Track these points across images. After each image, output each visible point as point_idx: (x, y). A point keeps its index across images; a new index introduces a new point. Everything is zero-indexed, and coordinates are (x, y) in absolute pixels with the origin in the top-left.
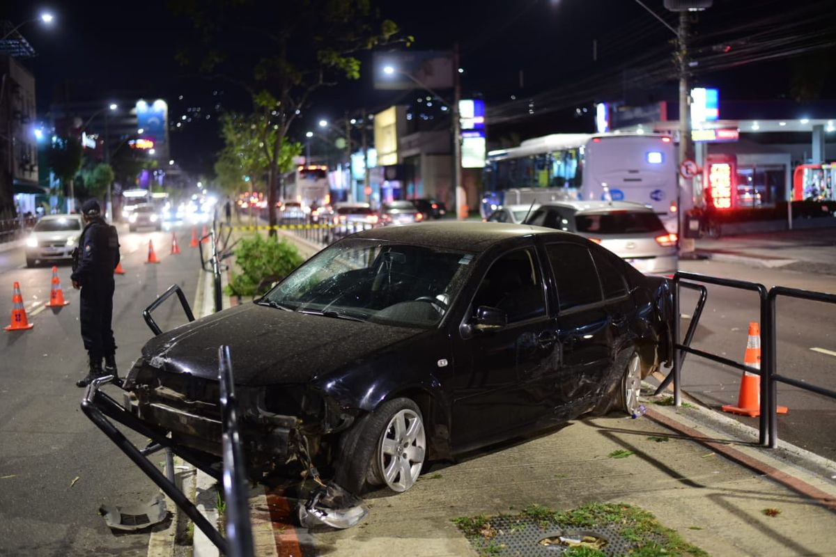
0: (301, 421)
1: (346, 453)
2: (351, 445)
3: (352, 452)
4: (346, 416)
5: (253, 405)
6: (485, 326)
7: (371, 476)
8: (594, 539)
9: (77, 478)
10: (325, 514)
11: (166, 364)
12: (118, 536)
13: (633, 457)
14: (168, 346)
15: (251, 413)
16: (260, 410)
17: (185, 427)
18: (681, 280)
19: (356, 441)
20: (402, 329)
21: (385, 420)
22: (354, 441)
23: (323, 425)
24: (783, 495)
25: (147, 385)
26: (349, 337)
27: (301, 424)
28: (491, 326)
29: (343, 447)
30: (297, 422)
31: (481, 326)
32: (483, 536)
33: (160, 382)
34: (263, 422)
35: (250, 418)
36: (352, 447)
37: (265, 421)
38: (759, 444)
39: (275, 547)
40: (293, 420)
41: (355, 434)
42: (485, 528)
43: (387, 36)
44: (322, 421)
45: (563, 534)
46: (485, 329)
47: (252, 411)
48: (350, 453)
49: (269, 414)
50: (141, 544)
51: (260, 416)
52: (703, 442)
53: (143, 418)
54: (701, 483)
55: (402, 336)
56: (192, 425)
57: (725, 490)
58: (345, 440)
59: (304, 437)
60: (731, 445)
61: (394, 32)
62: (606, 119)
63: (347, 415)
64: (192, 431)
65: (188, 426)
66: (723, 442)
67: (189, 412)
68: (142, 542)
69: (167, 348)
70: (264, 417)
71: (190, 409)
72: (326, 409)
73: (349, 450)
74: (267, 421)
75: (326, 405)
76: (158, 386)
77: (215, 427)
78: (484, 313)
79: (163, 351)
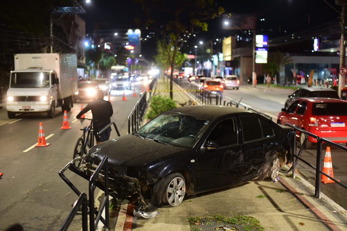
0: (138, 180)
2: (157, 189)
4: (154, 179)
5: (123, 174)
6: (210, 148)
7: (164, 200)
8: (235, 229)
9: (70, 192)
10: (143, 214)
11: (96, 156)
13: (265, 198)
14: (97, 150)
16: (125, 175)
20: (179, 148)
21: (169, 181)
22: (157, 187)
23: (146, 182)
24: (311, 217)
25: (90, 163)
26: (159, 150)
28: (212, 148)
31: (209, 148)
32: (195, 225)
33: (94, 162)
34: (125, 179)
35: (121, 177)
38: (314, 196)
39: (124, 223)
40: (136, 180)
41: (158, 185)
42: (197, 222)
43: (220, 13)
44: (146, 180)
45: (225, 226)
46: (210, 149)
49: (127, 177)
51: (125, 177)
52: (294, 194)
53: (87, 174)
54: (284, 211)
55: (178, 151)
57: (291, 214)
58: (155, 187)
59: (139, 186)
60: (304, 196)
61: (223, 12)
62: (317, 45)
65: (101, 179)
66: (302, 194)
67: (102, 174)
72: (147, 176)
73: (156, 191)
74: (127, 179)
75: (148, 175)
76: (93, 164)
77: (109, 180)
78: (211, 143)
79: (96, 152)
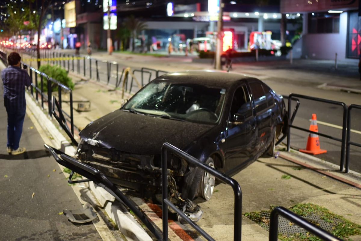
0: (173, 171)
1: (188, 184)
2: (191, 180)
3: (191, 184)
4: (191, 168)
5: (149, 164)
7: (196, 193)
9: (34, 193)
10: (189, 215)
11: (99, 144)
12: (78, 226)
13: (292, 178)
14: (95, 134)
15: (147, 167)
16: (152, 166)
17: (112, 174)
18: (293, 97)
19: (193, 179)
20: (205, 125)
23: (180, 172)
25: (85, 153)
26: (184, 129)
27: (173, 173)
28: (239, 123)
29: (186, 181)
30: (171, 172)
31: (236, 123)
32: (264, 222)
33: (94, 152)
34: (154, 172)
37: (155, 172)
38: (340, 171)
39: (174, 232)
40: (169, 171)
41: (192, 175)
44: (180, 170)
47: (148, 167)
48: (190, 184)
49: (157, 168)
50: (92, 230)
51: (153, 169)
52: (315, 170)
54: (333, 192)
55: (207, 129)
57: (346, 195)
59: (173, 178)
60: (328, 172)
62: (173, 10)
63: (191, 167)
64: (116, 176)
65: (113, 174)
66: (323, 170)
68: (92, 229)
69: (95, 135)
70: (155, 169)
71: (114, 165)
72: (182, 165)
74: (156, 172)
75: (182, 163)
76: (93, 154)
77: (129, 174)
78: (237, 117)
79: (94, 137)
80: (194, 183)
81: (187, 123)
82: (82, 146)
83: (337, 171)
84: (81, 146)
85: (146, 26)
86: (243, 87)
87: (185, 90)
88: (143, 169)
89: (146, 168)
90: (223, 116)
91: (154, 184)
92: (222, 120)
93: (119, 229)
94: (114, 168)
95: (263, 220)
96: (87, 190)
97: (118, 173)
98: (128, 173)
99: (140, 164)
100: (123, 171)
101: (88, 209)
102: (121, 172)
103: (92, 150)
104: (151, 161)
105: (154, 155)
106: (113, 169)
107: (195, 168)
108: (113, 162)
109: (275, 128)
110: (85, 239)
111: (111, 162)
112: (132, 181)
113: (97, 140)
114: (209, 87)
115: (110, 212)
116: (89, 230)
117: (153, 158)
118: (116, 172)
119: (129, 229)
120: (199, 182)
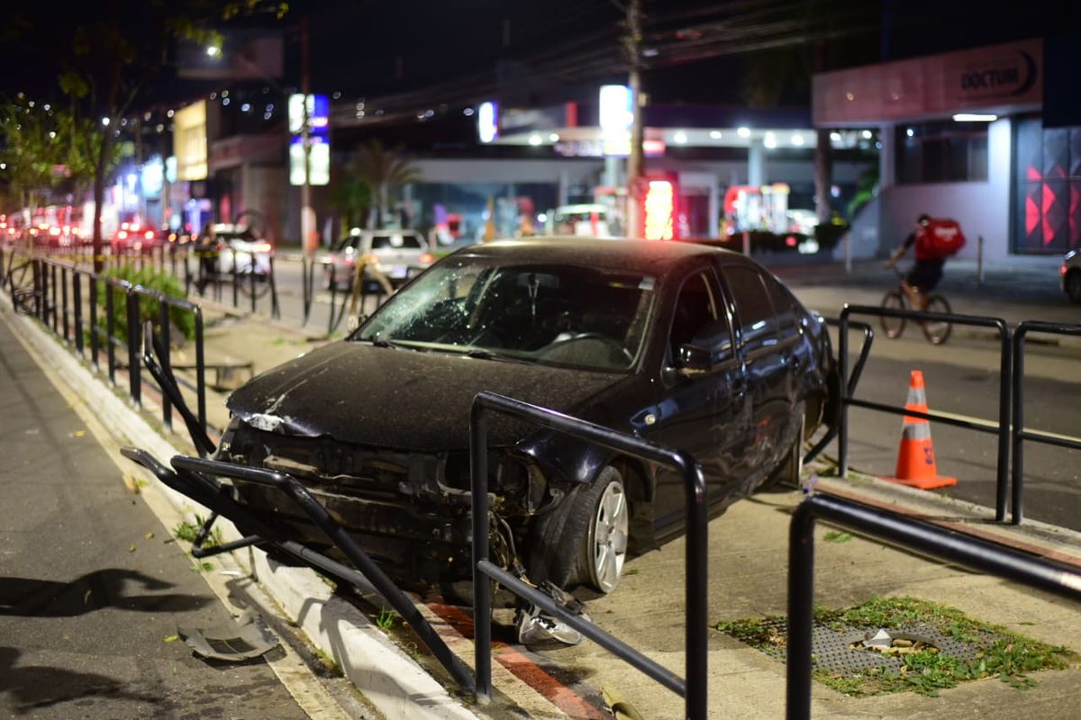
0: (503, 499)
1: (548, 542)
2: (556, 530)
3: (556, 541)
4: (556, 492)
5: (431, 478)
6: (691, 371)
7: (572, 572)
8: (909, 642)
9: (89, 593)
10: (552, 626)
11: (284, 426)
12: (222, 670)
14: (273, 400)
15: (427, 490)
16: (442, 486)
19: (562, 525)
20: (596, 375)
21: (598, 495)
22: (558, 523)
23: (524, 505)
25: (242, 456)
26: (535, 384)
27: (502, 504)
28: (697, 371)
29: (543, 534)
30: (497, 501)
31: (687, 371)
32: (774, 644)
33: (268, 450)
34: (448, 502)
35: (425, 496)
36: (556, 534)
37: (451, 501)
40: (492, 498)
41: (560, 515)
42: (772, 634)
44: (524, 499)
45: (867, 637)
46: (691, 375)
47: (430, 488)
48: (554, 542)
49: (455, 491)
50: (265, 678)
51: (446, 494)
53: (244, 502)
55: (603, 384)
56: (334, 509)
58: (546, 524)
59: (503, 520)
60: (962, 522)
63: (558, 490)
64: (337, 516)
65: (329, 510)
66: (947, 519)
67: (327, 491)
68: (265, 675)
69: (273, 403)
70: (450, 494)
71: (328, 485)
72: (530, 483)
73: (552, 539)
74: (455, 501)
75: (530, 477)
76: (266, 456)
77: (375, 510)
78: (689, 353)
79: (269, 407)
80: (566, 538)
81: (543, 369)
82: (235, 435)
83: (987, 521)
84: (233, 434)
85: (417, 170)
86: (704, 277)
87: (537, 281)
88: (415, 495)
89: (425, 491)
90: (649, 349)
91: (448, 537)
92: (645, 363)
93: (345, 675)
94: (328, 494)
95: (772, 639)
96: (248, 581)
97: (342, 508)
98: (370, 506)
99: (406, 481)
100: (355, 502)
101: (251, 625)
102: (350, 503)
103: (265, 446)
104: (439, 472)
105: (446, 455)
106: (326, 496)
107: (567, 493)
108: (327, 477)
109: (803, 404)
110: (243, 700)
111: (321, 476)
112: (383, 530)
113: (279, 416)
114: (607, 273)
115: (318, 628)
116: (254, 678)
117: (445, 461)
118: (336, 504)
119: (374, 667)
120: (581, 534)
